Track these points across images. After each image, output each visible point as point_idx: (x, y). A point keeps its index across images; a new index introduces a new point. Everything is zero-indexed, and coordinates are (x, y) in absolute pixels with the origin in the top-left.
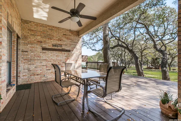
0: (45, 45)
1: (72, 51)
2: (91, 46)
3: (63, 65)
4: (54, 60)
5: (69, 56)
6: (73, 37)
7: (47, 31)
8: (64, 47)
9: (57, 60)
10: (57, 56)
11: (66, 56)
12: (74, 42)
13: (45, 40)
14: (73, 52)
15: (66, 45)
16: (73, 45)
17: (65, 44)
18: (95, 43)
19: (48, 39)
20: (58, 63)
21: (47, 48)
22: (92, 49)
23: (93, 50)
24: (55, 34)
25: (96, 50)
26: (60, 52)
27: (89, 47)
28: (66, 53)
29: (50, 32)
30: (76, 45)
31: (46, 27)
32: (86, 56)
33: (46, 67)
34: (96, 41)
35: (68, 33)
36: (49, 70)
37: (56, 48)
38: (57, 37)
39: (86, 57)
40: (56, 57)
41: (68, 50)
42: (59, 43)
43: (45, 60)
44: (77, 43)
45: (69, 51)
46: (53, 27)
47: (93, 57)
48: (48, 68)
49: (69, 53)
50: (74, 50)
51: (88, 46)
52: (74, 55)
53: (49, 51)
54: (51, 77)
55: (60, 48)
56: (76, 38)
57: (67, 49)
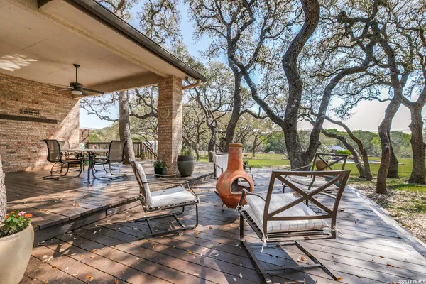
0: (4, 110)
1: (61, 121)
2: (99, 108)
3: (42, 145)
4: (22, 136)
5: (54, 131)
6: (61, 99)
7: (10, 87)
8: (42, 115)
9: (29, 136)
10: (28, 129)
11: (47, 130)
12: (64, 108)
13: (4, 101)
14: (62, 124)
15: (48, 112)
16: (62, 111)
17: (48, 109)
18: (107, 103)
19: (12, 99)
20: (32, 141)
21: (9, 116)
22: (100, 116)
23: (104, 118)
24: (26, 92)
25: (109, 120)
26: (37, 123)
27: (91, 111)
28: (47, 124)
29: (14, 88)
30: (67, 112)
31: (7, 79)
32: (86, 130)
33: (7, 148)
34: (110, 101)
35: (52, 91)
36: (13, 153)
37: (27, 115)
38: (29, 97)
39: (86, 133)
40: (27, 132)
41: (53, 120)
42: (35, 107)
43: (4, 135)
44: (71, 109)
45: (55, 122)
46: (22, 79)
47: (104, 132)
48: (10, 150)
49: (55, 125)
50: (65, 120)
51: (89, 108)
52: (64, 128)
53: (14, 121)
54: (16, 164)
55: (37, 117)
56: (69, 100)
57: (50, 118)
